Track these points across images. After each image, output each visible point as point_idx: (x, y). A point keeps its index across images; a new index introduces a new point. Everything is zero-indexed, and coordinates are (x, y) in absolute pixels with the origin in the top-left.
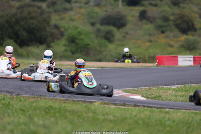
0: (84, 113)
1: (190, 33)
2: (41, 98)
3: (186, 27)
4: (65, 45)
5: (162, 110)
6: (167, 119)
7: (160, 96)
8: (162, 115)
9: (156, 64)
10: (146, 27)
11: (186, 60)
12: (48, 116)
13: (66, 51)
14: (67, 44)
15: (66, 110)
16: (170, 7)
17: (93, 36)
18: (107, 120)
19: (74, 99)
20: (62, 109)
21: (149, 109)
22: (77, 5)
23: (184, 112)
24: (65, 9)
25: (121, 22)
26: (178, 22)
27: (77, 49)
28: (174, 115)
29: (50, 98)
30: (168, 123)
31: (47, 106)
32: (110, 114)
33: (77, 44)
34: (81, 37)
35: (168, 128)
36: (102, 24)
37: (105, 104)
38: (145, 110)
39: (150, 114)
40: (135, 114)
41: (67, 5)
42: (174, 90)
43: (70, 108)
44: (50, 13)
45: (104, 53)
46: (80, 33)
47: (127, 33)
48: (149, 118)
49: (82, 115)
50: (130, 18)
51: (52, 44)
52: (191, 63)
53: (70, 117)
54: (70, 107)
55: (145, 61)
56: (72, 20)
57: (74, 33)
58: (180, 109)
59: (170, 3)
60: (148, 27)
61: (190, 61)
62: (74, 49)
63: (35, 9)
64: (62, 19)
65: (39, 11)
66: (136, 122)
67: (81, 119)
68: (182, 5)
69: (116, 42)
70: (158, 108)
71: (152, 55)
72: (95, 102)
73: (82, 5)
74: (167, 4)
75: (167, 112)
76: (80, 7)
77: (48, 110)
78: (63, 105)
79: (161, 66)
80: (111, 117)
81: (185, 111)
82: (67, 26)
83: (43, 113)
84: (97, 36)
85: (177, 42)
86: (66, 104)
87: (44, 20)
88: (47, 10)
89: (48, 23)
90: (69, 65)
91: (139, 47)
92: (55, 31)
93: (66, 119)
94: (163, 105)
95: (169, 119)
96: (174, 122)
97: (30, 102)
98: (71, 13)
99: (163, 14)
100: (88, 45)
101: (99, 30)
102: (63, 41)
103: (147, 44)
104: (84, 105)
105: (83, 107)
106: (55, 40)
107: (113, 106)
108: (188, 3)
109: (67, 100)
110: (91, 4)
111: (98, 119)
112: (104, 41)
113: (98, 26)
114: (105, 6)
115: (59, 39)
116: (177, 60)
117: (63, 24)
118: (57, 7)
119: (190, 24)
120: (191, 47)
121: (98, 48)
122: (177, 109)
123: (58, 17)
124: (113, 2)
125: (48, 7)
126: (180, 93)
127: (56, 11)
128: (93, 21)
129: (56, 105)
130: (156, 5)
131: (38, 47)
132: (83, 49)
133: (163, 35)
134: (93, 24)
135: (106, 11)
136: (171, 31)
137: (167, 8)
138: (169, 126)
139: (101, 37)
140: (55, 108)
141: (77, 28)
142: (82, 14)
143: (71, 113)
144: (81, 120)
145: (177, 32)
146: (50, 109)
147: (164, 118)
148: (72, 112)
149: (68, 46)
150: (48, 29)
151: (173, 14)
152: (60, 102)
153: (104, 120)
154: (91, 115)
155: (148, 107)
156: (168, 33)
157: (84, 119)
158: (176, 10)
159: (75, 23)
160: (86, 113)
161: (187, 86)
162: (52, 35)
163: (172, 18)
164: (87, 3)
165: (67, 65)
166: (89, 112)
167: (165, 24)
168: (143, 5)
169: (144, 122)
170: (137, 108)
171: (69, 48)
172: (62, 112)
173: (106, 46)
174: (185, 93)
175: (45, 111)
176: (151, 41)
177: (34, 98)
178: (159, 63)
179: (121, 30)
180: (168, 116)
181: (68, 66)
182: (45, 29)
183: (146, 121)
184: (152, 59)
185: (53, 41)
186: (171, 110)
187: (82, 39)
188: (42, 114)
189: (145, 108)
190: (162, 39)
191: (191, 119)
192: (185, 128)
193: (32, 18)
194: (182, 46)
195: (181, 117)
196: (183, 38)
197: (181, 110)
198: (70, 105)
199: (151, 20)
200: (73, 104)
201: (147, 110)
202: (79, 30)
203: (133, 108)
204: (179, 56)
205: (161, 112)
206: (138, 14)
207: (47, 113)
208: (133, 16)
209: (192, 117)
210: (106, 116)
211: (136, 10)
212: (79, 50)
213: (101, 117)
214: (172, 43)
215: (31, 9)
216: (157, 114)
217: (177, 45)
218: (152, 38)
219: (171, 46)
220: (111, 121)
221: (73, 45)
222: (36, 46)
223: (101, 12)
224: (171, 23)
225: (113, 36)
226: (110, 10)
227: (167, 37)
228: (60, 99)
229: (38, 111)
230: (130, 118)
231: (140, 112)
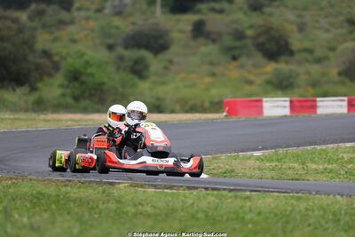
0: (101, 202)
1: (283, 58)
2: (23, 180)
3: (275, 47)
4: (61, 86)
5: (239, 194)
6: (247, 209)
7: (232, 171)
8: (239, 203)
9: (225, 114)
10: (204, 49)
11: (278, 106)
12: (37, 209)
13: (63, 95)
14: (66, 83)
15: (69, 200)
16: (245, 14)
17: (111, 69)
18: (141, 213)
19: (83, 180)
20: (62, 197)
21: (215, 192)
22: (83, 14)
23: (278, 197)
24: (62, 23)
25: (161, 42)
26: (261, 40)
27: (83, 93)
28: (260, 201)
29: (40, 178)
30: (248, 217)
31: (34, 192)
32: (148, 204)
33: (83, 83)
34: (89, 70)
35: (250, 226)
36: (126, 47)
37: (137, 186)
38: (208, 194)
39: (217, 201)
40: (191, 202)
41: (64, 15)
42: (258, 158)
43: (76, 195)
44: (35, 29)
46: (87, 64)
47: (171, 62)
48: (216, 209)
49: (97, 206)
50: (175, 35)
51: (40, 85)
52: (287, 111)
53: (76, 210)
54: (75, 193)
55: (204, 111)
56: (74, 41)
57: (78, 63)
58: (268, 191)
59: (245, 7)
60: (209, 49)
61: (285, 107)
62: (77, 92)
63: (9, 23)
64: (55, 40)
65: (14, 26)
66: (193, 217)
67: (95, 213)
68: (267, 10)
69: (153, 78)
70: (231, 190)
71: (216, 100)
72: (119, 183)
73: (91, 13)
74: (241, 9)
75: (248, 198)
76: (88, 19)
77: (37, 199)
78: (64, 189)
79: (234, 118)
80: (149, 209)
81: (278, 194)
82: (64, 52)
83: (28, 205)
84: (118, 68)
85: (260, 74)
86: (69, 188)
87: (24, 42)
88: (29, 24)
89: (31, 48)
90: (72, 120)
91: (193, 86)
92: (43, 61)
93: (69, 213)
94: (239, 185)
95: (251, 210)
96: (259, 214)
97: (4, 187)
98: (72, 29)
99: (235, 26)
100: (103, 84)
101: (121, 58)
102: (59, 79)
103: (208, 80)
104: (100, 189)
105: (98, 193)
106: (45, 78)
107: (151, 190)
108: (278, 7)
109: (70, 181)
110: (107, 11)
111: (126, 213)
112: (131, 76)
113: (120, 50)
114: (130, 14)
115: (50, 75)
116: (261, 107)
117: (57, 48)
118: (47, 19)
119: (282, 43)
120: (285, 83)
121: (120, 90)
122: (265, 191)
123: (47, 37)
124: (145, 6)
125: (31, 18)
126: (268, 164)
127: (44, 26)
128: (111, 41)
129: (51, 190)
130: (221, 11)
131: (14, 90)
132: (93, 92)
133: (235, 64)
134: (110, 47)
135: (134, 24)
136: (249, 56)
137: (240, 16)
138: (251, 221)
139: (125, 70)
140: (50, 196)
141: (82, 55)
142: (92, 31)
143: (77, 204)
144: (96, 216)
145: (259, 58)
146: (41, 197)
147: (242, 207)
148: (80, 202)
149: (68, 87)
150: (30, 57)
151: (251, 27)
152: (58, 186)
153: (135, 215)
154: (112, 206)
155: (213, 189)
156: (243, 60)
157: (100, 214)
158: (257, 19)
159: (79, 47)
160: (103, 203)
161: (281, 151)
162: (38, 67)
163: (249, 32)
164: (99, 11)
165: (67, 121)
166: (108, 201)
167: (238, 43)
168: (198, 12)
169: (207, 216)
170: (195, 192)
171: (68, 91)
172: (62, 202)
173: (134, 85)
174: (277, 163)
175: (31, 202)
176: (213, 75)
177: (11, 179)
178: (230, 113)
179: (161, 56)
180: (248, 204)
181: (69, 123)
182: (25, 58)
183: (210, 214)
184: (216, 106)
185: (41, 80)
186: (253, 193)
187: (92, 75)
188: (26, 206)
189: (208, 192)
190: (234, 71)
191: (290, 208)
192: (280, 224)
193: (2, 39)
194: (269, 82)
195: (273, 205)
196: (271, 67)
197: (272, 194)
198: (75, 190)
199: (212, 38)
200: (80, 187)
201: (212, 195)
202: (86, 58)
203: (187, 192)
204: (264, 99)
205: (236, 197)
206: (189, 28)
207: (34, 205)
208: (182, 31)
209: (293, 204)
210: (140, 207)
211: (186, 21)
212: (87, 94)
213: (131, 210)
214: (251, 77)
216: (230, 200)
217: (259, 80)
218: (217, 70)
219: (250, 82)
220: (149, 216)
221: (76, 84)
222: (10, 89)
223: (124, 26)
224: (248, 42)
225: (147, 67)
226: (140, 22)
227: (242, 67)
228: (58, 180)
229: (18, 202)
230: (182, 210)
231: (199, 198)
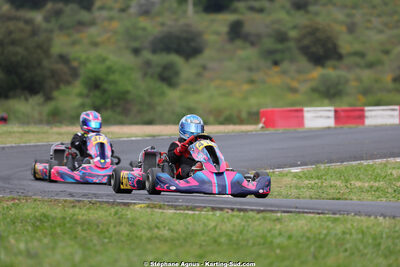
0: (112, 225)
1: (330, 63)
2: (27, 201)
3: (322, 50)
4: (80, 95)
5: (268, 215)
6: (277, 232)
8: (268, 225)
9: (261, 125)
10: (242, 53)
11: (321, 117)
12: (40, 233)
14: (85, 91)
15: (76, 222)
16: (288, 13)
17: (137, 75)
18: (156, 237)
20: (68, 219)
21: (242, 213)
22: (105, 13)
23: (312, 218)
24: (81, 24)
25: (193, 44)
26: (306, 42)
27: (105, 102)
28: (292, 224)
29: (46, 198)
30: (278, 240)
31: (37, 214)
32: (165, 227)
33: (105, 91)
34: (112, 77)
35: (278, 251)
36: (154, 51)
37: (155, 206)
38: (233, 216)
39: (243, 223)
40: (213, 224)
41: (84, 15)
42: (295, 175)
43: (84, 218)
44: (51, 31)
45: (159, 109)
46: (110, 70)
47: (204, 68)
48: (241, 232)
49: (108, 230)
50: (210, 38)
51: (56, 94)
52: (331, 122)
53: (84, 234)
54: (83, 215)
55: (241, 122)
56: (95, 44)
57: (100, 69)
58: (304, 212)
59: (288, 5)
60: (247, 53)
61: (329, 117)
62: (98, 102)
63: (21, 25)
64: (74, 43)
65: (28, 28)
66: (216, 241)
67: (105, 237)
68: (313, 8)
70: (259, 211)
71: (254, 109)
72: (135, 204)
73: (114, 13)
74: (283, 7)
75: (278, 219)
76: (111, 19)
77: (40, 223)
78: (71, 211)
79: (271, 130)
80: (166, 233)
81: (313, 215)
82: (83, 57)
83: (30, 228)
84: (145, 75)
85: (305, 81)
86: (77, 210)
87: (39, 46)
88: (44, 25)
89: (47, 53)
91: (229, 94)
92: (60, 67)
93: (75, 238)
95: (280, 234)
96: (290, 237)
97: (4, 208)
98: (93, 31)
99: (276, 26)
100: (127, 92)
101: (148, 64)
102: (78, 87)
103: (246, 87)
104: (113, 210)
105: (110, 214)
106: (62, 86)
107: (171, 211)
108: (324, 5)
109: (79, 201)
110: (133, 10)
111: (140, 238)
112: (158, 84)
113: (147, 55)
114: (159, 14)
115: (68, 83)
116: (302, 117)
117: (77, 53)
118: (65, 19)
119: (330, 45)
120: (332, 91)
121: (147, 99)
122: (299, 212)
123: (65, 39)
124: (175, 5)
125: (47, 19)
126: (307, 182)
127: (62, 28)
128: (136, 44)
129: (56, 212)
130: (261, 10)
131: (27, 100)
132: (116, 101)
133: (276, 69)
134: (136, 51)
135: (163, 24)
136: (292, 60)
137: (282, 15)
138: (280, 246)
139: (152, 76)
140: (54, 219)
141: (104, 60)
142: (115, 32)
143: (85, 227)
144: (106, 241)
145: (303, 62)
146: (45, 220)
147: (270, 231)
148: (88, 225)
149: (87, 96)
150: (45, 63)
151: (295, 27)
152: (65, 206)
153: (150, 240)
154: (125, 229)
155: (240, 210)
156: (285, 65)
157: (110, 238)
158: (301, 19)
159: (99, 51)
160: (115, 227)
161: (322, 167)
162: (54, 74)
163: (293, 34)
164: (123, 10)
166: (121, 224)
167: (279, 46)
168: (235, 11)
169: (230, 240)
170: (218, 213)
171: (88, 101)
172: (68, 225)
173: (163, 94)
174: (317, 181)
175: (34, 225)
176: (252, 82)
177: (13, 199)
178: (267, 124)
179: (193, 61)
180: (278, 226)
182: (39, 64)
183: (234, 238)
184: (254, 117)
185: (57, 87)
186: (286, 214)
187: (114, 82)
188: (27, 230)
189: (234, 213)
190: (275, 78)
191: (325, 232)
192: (312, 249)
193: (13, 43)
194: (314, 90)
195: (306, 228)
196: (317, 73)
198: (83, 212)
199: (251, 40)
200: (89, 208)
201: (238, 217)
202: (108, 63)
203: (210, 213)
204: (306, 109)
205: (264, 218)
206: (225, 29)
207: (36, 228)
208: (217, 33)
209: (328, 227)
210: (156, 230)
211: (222, 21)
212: (109, 104)
213: (146, 234)
214: (295, 84)
215: (11, 25)
216: (257, 222)
217: (304, 88)
218: (256, 76)
219: (294, 90)
220: (166, 240)
221: (97, 93)
222: (23, 97)
223: (152, 27)
224: (292, 44)
225: (177, 73)
226: (169, 22)
227: (284, 72)
228: (65, 201)
229: (19, 226)
230: (203, 234)
231: (223, 221)
